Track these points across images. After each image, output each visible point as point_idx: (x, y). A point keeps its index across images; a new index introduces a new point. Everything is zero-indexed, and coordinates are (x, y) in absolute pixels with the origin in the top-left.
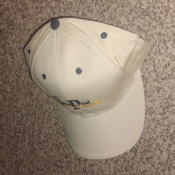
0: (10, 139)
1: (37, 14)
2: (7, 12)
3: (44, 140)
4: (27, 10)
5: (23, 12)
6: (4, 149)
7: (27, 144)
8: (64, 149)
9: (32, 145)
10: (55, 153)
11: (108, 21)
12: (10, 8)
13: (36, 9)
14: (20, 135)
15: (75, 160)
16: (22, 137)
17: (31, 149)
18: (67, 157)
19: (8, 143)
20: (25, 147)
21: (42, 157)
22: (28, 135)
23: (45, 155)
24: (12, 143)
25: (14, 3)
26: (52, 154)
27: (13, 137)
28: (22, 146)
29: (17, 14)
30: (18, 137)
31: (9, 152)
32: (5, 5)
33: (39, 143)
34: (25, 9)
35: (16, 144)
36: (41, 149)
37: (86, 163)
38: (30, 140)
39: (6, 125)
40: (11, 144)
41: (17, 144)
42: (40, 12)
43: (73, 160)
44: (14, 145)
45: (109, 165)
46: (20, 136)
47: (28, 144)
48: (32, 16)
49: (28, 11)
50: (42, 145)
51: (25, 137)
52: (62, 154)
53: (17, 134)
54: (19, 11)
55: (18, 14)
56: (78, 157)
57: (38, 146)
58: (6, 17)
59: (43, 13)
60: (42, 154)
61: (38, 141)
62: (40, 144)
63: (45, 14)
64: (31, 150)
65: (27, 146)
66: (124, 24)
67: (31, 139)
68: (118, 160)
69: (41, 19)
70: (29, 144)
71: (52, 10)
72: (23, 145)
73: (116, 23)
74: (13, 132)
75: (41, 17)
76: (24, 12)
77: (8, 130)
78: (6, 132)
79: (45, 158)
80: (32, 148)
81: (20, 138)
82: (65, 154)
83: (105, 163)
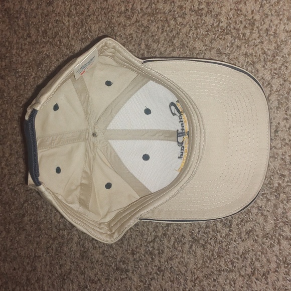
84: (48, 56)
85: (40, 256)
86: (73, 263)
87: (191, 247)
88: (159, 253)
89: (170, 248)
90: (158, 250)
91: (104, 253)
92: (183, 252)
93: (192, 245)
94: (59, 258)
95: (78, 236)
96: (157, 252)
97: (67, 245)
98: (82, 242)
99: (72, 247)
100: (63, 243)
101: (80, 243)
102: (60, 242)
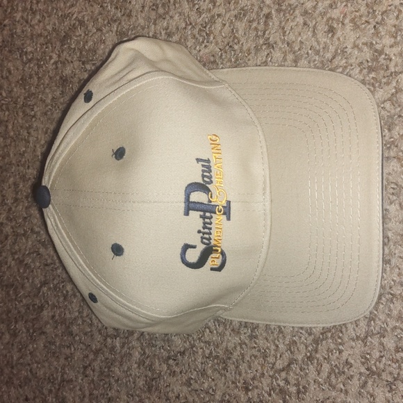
0: (91, 356)
1: (155, 20)
2: (80, 32)
3: (182, 349)
4: (129, 16)
5: (120, 23)
6: (74, 387)
7: (136, 366)
8: (237, 367)
9: (150, 367)
10: (213, 380)
11: (344, 4)
12: (86, 19)
13: (153, 9)
14: (118, 343)
15: (270, 395)
16: (122, 347)
17: (146, 376)
18: (247, 390)
19: (85, 368)
20: (131, 375)
21: (178, 397)
22: (138, 339)
23: (185, 389)
24: (97, 368)
25: (95, 6)
26: (206, 385)
27: (97, 352)
28: (124, 371)
29: (104, 31)
30: (112, 349)
31: (87, 393)
32: (75, 16)
33: (169, 358)
34: (124, 15)
35: (106, 370)
36: (173, 374)
37: (303, 399)
38: (144, 353)
39: (80, 322)
40: (94, 371)
41: (109, 368)
42: (162, 17)
43: (266, 395)
44: (102, 373)
45: (372, 396)
46: (118, 345)
47: (139, 366)
48: (143, 29)
49: (134, 19)
50: (177, 364)
51: (130, 345)
52: (233, 383)
53: (109, 340)
54: (109, 23)
55: (108, 32)
56: (279, 385)
57: (165, 367)
58: (78, 42)
59: (171, 17)
60: (177, 388)
61: (165, 354)
62: (171, 362)
63: (176, 17)
64: (146, 381)
65: (135, 371)
66: (390, 6)
67: (147, 350)
68: (395, 379)
69: (166, 33)
70: (141, 363)
71: (194, 5)
72: (126, 369)
73: (367, 5)
74: (99, 338)
75: (167, 29)
76: (123, 23)
77: (86, 334)
78: (80, 339)
79: (186, 398)
80: (150, 374)
81: (118, 351)
82: (242, 381)
83: (360, 394)
84: (81, 23)
85: (72, 380)
86: (132, 396)
87: (364, 385)
88: (299, 392)
89: (319, 384)
90: (297, 385)
91: (191, 384)
92: (346, 392)
93: (366, 383)
94: (105, 386)
95: (139, 349)
96: (293, 389)
97: (121, 365)
98: (147, 362)
99: (129, 369)
100: (114, 360)
101: (144, 362)
102: (107, 359)
